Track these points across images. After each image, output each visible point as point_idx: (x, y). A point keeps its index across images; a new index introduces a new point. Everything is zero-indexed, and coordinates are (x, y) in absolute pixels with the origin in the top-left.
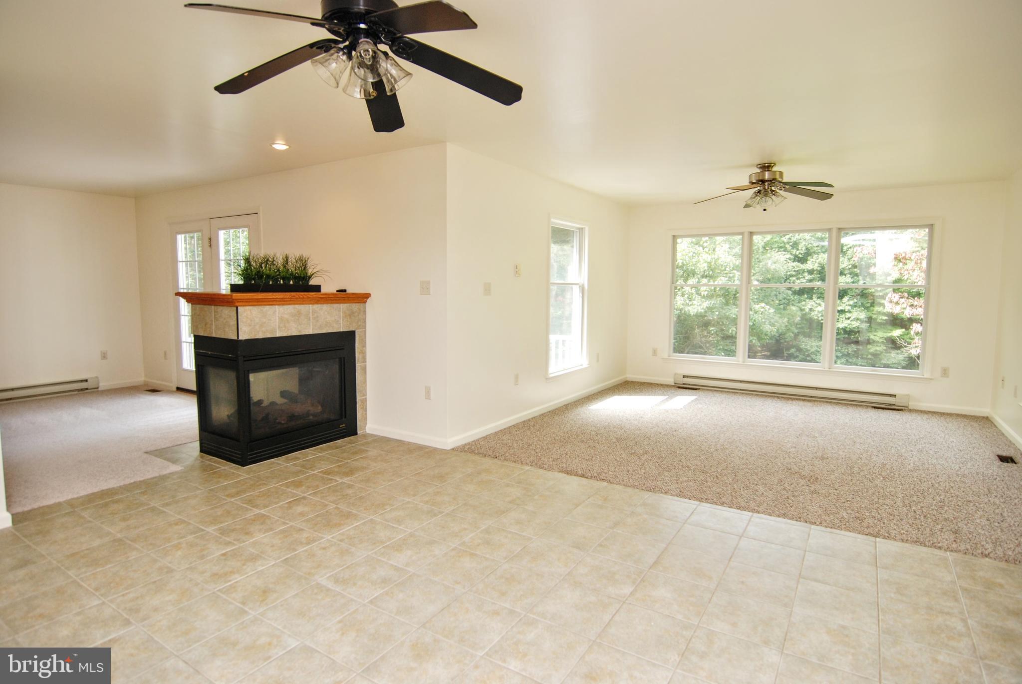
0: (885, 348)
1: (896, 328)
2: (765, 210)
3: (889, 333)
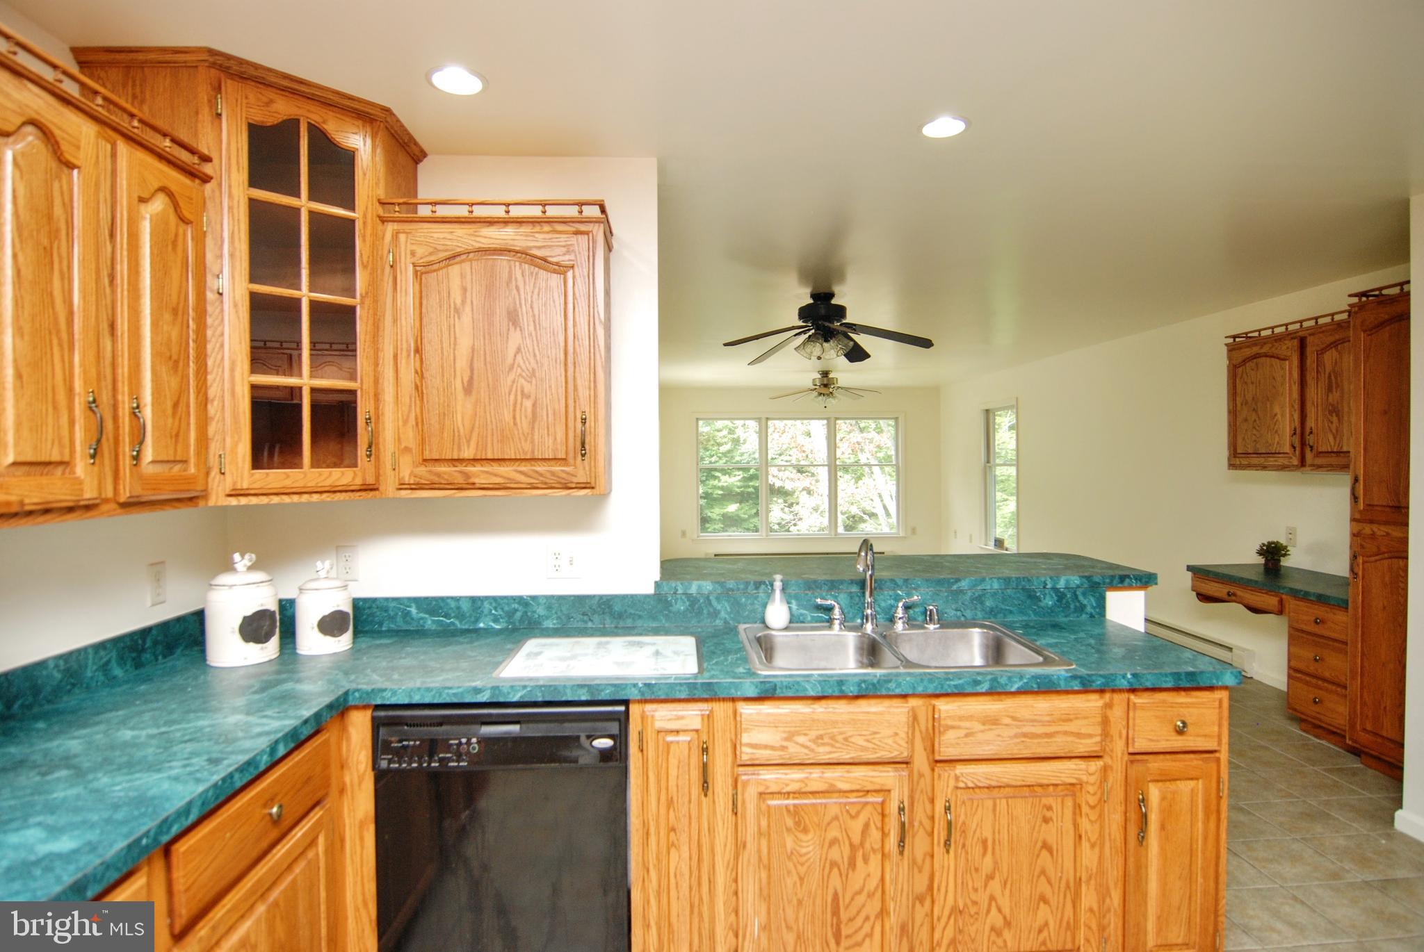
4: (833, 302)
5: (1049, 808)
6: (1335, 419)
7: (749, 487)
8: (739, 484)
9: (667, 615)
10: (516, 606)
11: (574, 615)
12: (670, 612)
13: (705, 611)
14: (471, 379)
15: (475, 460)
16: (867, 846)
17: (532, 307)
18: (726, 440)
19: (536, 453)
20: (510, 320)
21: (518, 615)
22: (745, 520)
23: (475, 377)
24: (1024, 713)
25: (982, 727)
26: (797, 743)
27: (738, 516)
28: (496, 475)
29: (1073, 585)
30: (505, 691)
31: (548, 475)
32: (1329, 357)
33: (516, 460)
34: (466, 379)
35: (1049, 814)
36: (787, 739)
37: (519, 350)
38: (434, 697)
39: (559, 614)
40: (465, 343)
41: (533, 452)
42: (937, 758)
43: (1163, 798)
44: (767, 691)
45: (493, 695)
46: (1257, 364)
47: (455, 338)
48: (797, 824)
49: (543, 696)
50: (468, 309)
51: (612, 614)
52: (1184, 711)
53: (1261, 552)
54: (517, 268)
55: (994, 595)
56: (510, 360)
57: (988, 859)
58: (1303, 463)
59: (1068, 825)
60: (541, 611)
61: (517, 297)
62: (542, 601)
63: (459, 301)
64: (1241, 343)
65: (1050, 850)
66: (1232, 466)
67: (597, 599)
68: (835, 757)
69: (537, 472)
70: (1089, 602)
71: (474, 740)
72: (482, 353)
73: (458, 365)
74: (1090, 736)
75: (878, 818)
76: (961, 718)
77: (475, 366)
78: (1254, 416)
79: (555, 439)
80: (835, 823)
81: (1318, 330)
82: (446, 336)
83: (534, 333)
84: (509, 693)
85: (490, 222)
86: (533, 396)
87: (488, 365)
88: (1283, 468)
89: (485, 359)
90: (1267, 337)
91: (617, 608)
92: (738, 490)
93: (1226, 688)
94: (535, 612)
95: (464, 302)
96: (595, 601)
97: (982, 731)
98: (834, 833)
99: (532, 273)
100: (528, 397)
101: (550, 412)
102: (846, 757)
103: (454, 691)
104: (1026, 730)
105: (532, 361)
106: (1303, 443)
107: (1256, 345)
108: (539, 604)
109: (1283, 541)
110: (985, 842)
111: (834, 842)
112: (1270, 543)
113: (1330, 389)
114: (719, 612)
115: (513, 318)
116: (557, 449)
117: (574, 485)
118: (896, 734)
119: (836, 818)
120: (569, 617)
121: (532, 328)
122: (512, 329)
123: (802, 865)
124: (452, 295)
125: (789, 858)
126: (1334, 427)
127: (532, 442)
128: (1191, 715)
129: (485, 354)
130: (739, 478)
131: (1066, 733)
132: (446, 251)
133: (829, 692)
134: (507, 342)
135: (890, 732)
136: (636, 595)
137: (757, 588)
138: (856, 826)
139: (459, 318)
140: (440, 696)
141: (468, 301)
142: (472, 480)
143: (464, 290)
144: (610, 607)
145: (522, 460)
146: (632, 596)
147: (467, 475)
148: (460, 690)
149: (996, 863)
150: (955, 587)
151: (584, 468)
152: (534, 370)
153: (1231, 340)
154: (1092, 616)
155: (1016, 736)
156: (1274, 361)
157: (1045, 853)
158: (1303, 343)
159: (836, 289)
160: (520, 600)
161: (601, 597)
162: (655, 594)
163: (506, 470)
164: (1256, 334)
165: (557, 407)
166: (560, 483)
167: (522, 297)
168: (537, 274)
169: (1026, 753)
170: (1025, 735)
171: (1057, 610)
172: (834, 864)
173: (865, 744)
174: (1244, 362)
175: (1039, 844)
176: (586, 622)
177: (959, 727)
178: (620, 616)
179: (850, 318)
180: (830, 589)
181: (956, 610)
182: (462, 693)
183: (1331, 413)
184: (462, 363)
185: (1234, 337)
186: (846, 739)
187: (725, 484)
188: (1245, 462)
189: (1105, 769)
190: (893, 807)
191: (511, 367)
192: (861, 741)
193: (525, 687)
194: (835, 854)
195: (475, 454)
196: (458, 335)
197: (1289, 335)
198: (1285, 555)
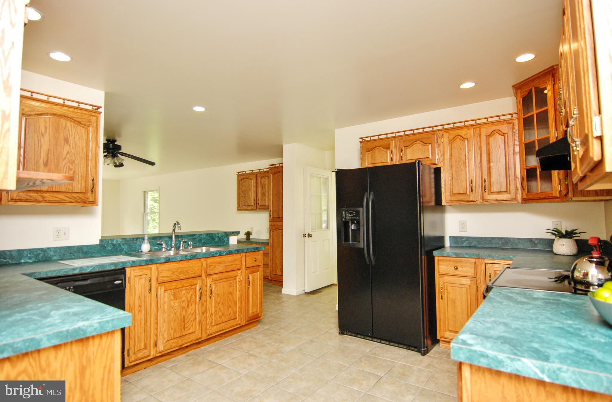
4: (116, 143)
5: (231, 283)
6: (264, 196)
9: (104, 251)
10: (40, 252)
11: (67, 254)
12: (106, 250)
13: (119, 249)
14: (47, 161)
15: (47, 191)
16: (192, 301)
17: (74, 138)
19: (74, 190)
20: (65, 141)
21: (41, 255)
23: (49, 160)
24: (226, 260)
25: (217, 265)
26: (175, 275)
28: (56, 197)
29: (222, 235)
30: (85, 268)
31: (78, 198)
32: (263, 180)
33: (65, 192)
34: (45, 161)
35: (231, 285)
36: (172, 274)
37: (68, 153)
38: (57, 273)
39: (60, 254)
40: (45, 148)
41: (72, 190)
42: (208, 274)
43: (252, 277)
44: (167, 260)
45: (80, 271)
46: (245, 181)
47: (41, 145)
48: (174, 298)
49: (99, 269)
50: (47, 134)
51: (83, 253)
52: (256, 257)
53: (245, 234)
54: (69, 123)
55: (204, 238)
56: (64, 155)
57: (219, 299)
58: (256, 209)
59: (235, 287)
60: (52, 253)
61: (68, 134)
62: (52, 249)
63: (43, 131)
64: (240, 174)
65: (231, 294)
66: (238, 210)
67: (77, 247)
68: (184, 277)
69: (73, 197)
70: (226, 239)
71: (72, 287)
72: (53, 152)
73: (42, 154)
74: (239, 264)
75: (194, 292)
76: (213, 263)
77: (49, 156)
78: (244, 195)
79: (81, 186)
80: (184, 296)
81: (260, 173)
82: (37, 143)
83: (74, 147)
84: (86, 269)
85: (57, 104)
86: (73, 170)
87: (55, 157)
88: (252, 210)
89: (54, 154)
90: (247, 173)
91: (85, 250)
93: (262, 250)
94: (49, 254)
95: (45, 132)
96: (76, 248)
97: (218, 266)
98: (183, 299)
99: (75, 126)
100: (71, 170)
101: (80, 176)
102: (187, 277)
103: (65, 270)
104: (226, 264)
105: (73, 157)
106: (256, 203)
107: (245, 175)
108: (51, 251)
109: (250, 231)
110: (218, 294)
111: (184, 301)
112: (248, 232)
114: (123, 249)
115: (66, 141)
116: (82, 189)
117: (88, 202)
118: (199, 269)
119: (184, 294)
120: (64, 255)
121: (74, 145)
122: (66, 145)
123: (176, 309)
124: (40, 128)
125: (172, 308)
127: (72, 186)
128: (257, 257)
129: (54, 152)
131: (234, 264)
132: (38, 111)
133: (183, 259)
134: (64, 149)
135: (197, 268)
136: (93, 245)
137: (137, 240)
138: (189, 295)
139: (43, 137)
140: (59, 272)
141: (48, 132)
142: (45, 199)
143: (46, 128)
144: (82, 250)
145: (67, 192)
146: (91, 245)
147: (44, 197)
148: (68, 270)
149: (220, 299)
150: (194, 237)
151: (92, 197)
152: (74, 161)
153: (238, 173)
154: (226, 243)
155: (225, 266)
156: (250, 180)
157: (230, 295)
158: (256, 175)
159: (117, 139)
160: (42, 250)
161: (78, 246)
162: (100, 244)
163: (61, 196)
164: (245, 172)
165: (82, 174)
166: (83, 201)
167: (71, 134)
168: (77, 127)
169: (227, 270)
170: (226, 266)
171: (219, 242)
172: (184, 307)
173: (192, 272)
174: (241, 180)
175: (229, 293)
176: (72, 256)
177: (213, 265)
178: (86, 253)
179: (122, 151)
180: (160, 239)
181: (195, 244)
182: (68, 271)
183: (263, 195)
184: (43, 154)
185: (239, 172)
186: (187, 272)
188: (242, 208)
189: (241, 272)
190: (198, 288)
191: (65, 159)
192: (190, 272)
193: (92, 266)
194: (184, 305)
195: (48, 189)
196: (42, 143)
197: (253, 173)
198: (251, 235)
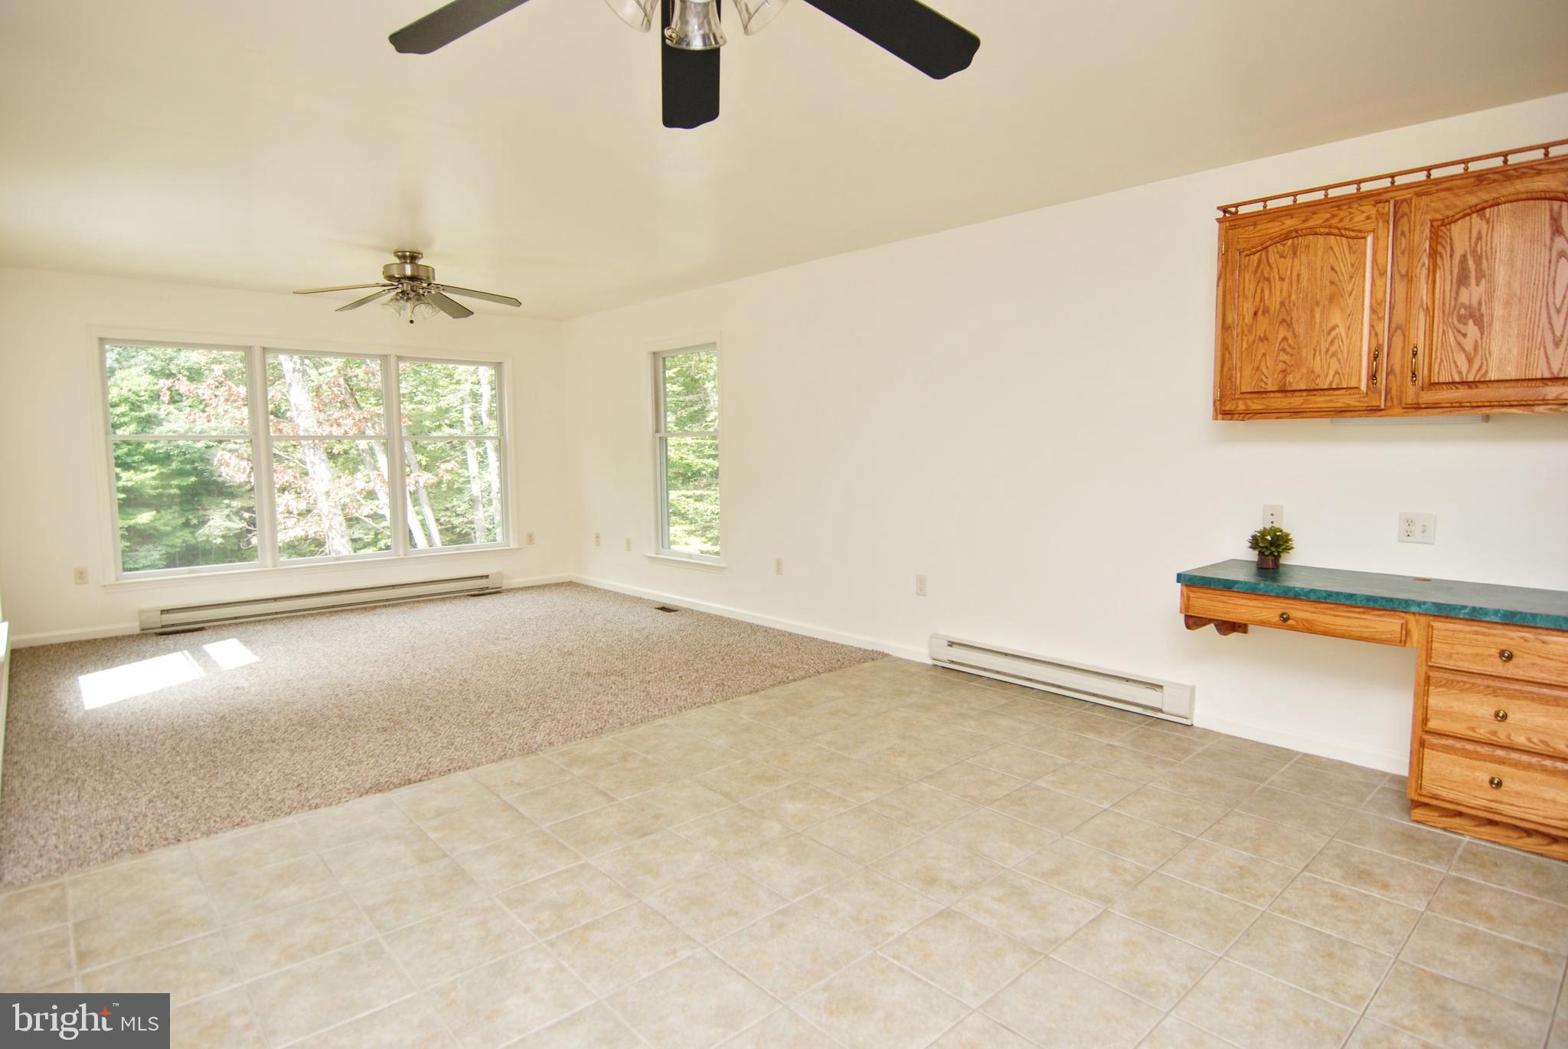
0: (128, 544)
1: (141, 512)
2: (412, 322)
3: (130, 519)
7: (170, 487)
8: (153, 483)
18: (126, 419)
22: (168, 534)
27: (155, 529)
92: (152, 492)
113: (1463, 279)
126: (1468, 343)
130: (153, 474)
187: (129, 484)
